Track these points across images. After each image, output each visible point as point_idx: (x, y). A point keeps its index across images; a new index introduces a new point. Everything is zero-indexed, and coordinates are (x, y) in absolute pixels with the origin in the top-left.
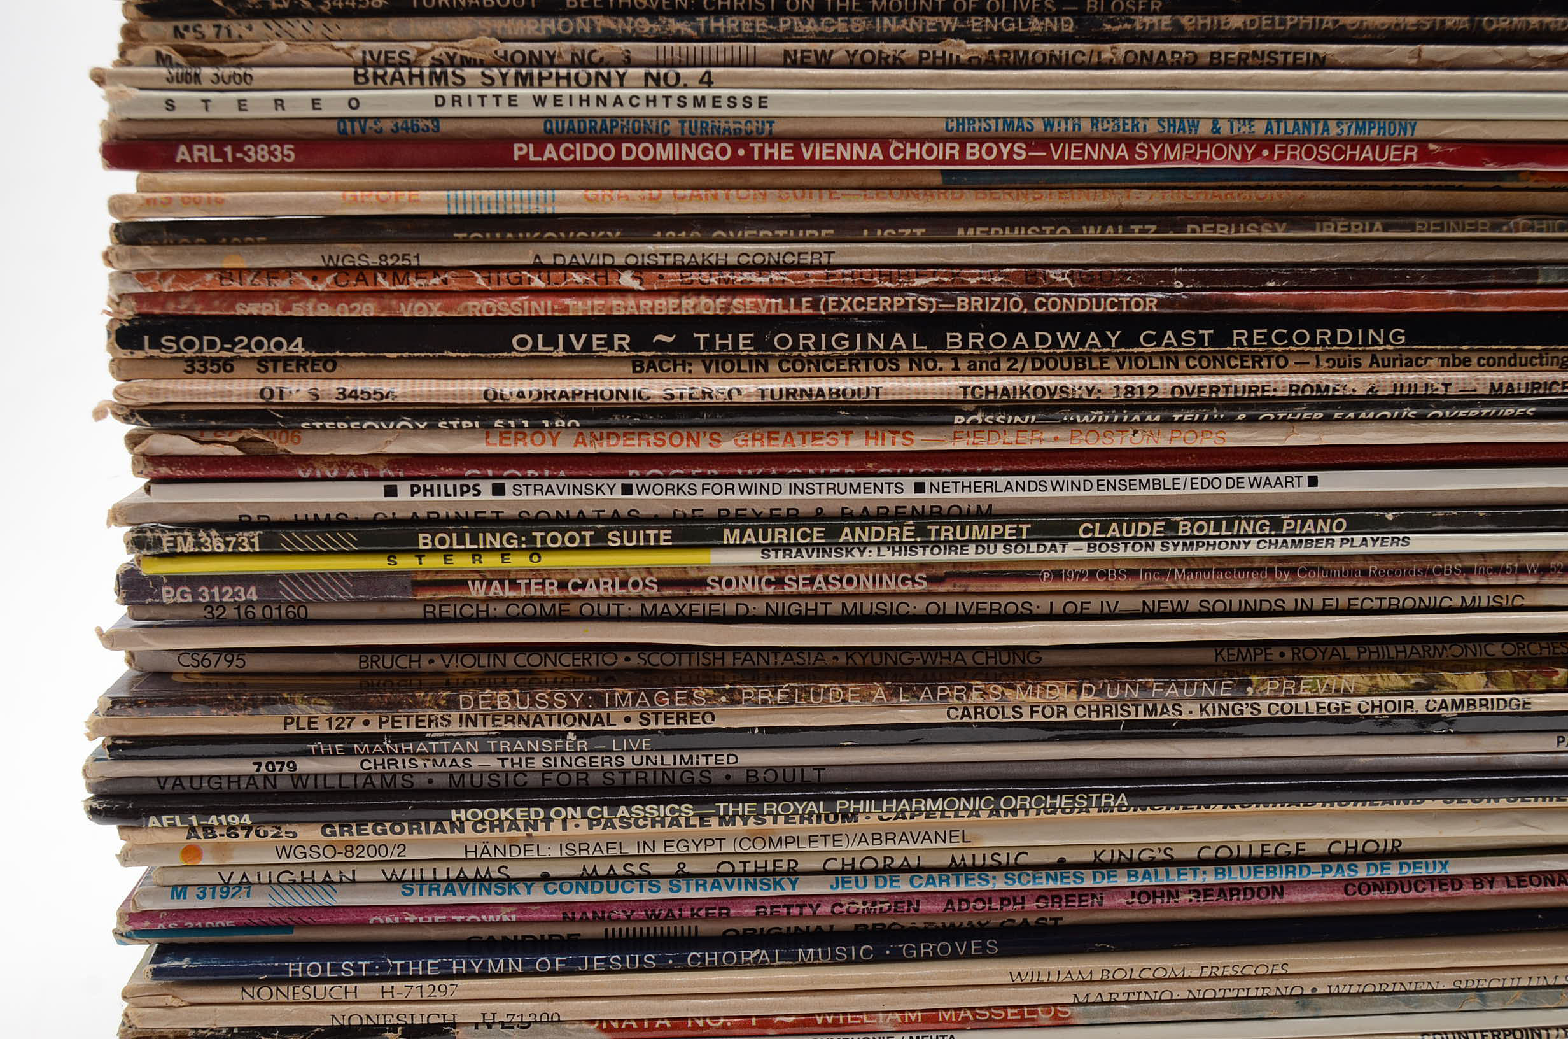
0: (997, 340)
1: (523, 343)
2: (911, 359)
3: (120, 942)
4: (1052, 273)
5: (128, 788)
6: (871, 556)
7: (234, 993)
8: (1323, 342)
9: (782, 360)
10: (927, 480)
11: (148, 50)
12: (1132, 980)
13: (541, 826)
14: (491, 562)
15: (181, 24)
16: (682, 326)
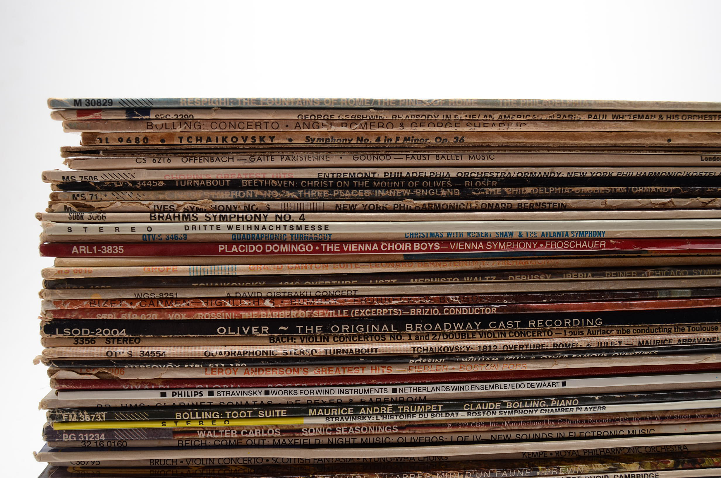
1: (222, 331)
2: (391, 336)
4: (451, 298)
6: (373, 419)
8: (567, 325)
9: (335, 336)
10: (398, 387)
11: (61, 205)
14: (207, 424)
15: (76, 193)
16: (291, 323)
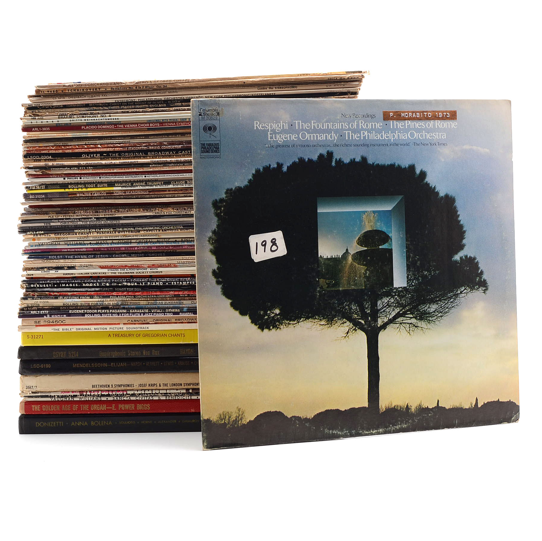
0: (156, 153)
1: (84, 156)
2: (143, 156)
3: (22, 255)
4: (164, 143)
5: (24, 228)
7: (41, 262)
9: (123, 157)
10: (146, 175)
11: (28, 114)
12: (187, 259)
13: (89, 234)
14: (80, 190)
15: (33, 111)
16: (108, 153)
